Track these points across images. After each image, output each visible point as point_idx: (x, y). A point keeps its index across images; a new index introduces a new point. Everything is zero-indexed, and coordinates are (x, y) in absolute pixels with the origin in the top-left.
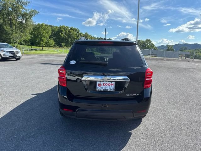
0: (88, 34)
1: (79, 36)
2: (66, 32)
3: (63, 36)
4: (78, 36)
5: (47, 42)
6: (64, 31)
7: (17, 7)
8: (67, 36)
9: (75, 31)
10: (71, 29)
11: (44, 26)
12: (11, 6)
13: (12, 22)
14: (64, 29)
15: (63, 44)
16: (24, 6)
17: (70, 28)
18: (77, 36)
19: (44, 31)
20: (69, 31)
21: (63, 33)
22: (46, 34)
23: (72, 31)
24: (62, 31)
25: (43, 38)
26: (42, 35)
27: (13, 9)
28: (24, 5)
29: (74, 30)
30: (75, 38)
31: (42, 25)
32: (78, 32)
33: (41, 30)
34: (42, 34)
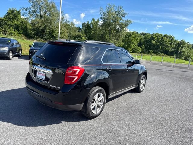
0: (184, 42)
1: (173, 44)
2: (158, 39)
3: (154, 43)
4: (171, 44)
5: (134, 49)
6: (156, 38)
7: (116, 19)
8: (158, 44)
9: (169, 38)
10: (165, 36)
11: (135, 34)
12: (112, 19)
13: (111, 32)
14: (157, 36)
15: (151, 51)
16: (122, 18)
17: (163, 36)
18: (169, 43)
19: (134, 39)
20: (162, 39)
21: (154, 41)
22: (135, 41)
23: (166, 38)
24: (154, 38)
25: (131, 45)
26: (131, 42)
27: (113, 21)
28: (123, 16)
29: (167, 38)
30: (167, 46)
31: (133, 33)
32: (172, 40)
33: (131, 38)
34: (132, 40)
